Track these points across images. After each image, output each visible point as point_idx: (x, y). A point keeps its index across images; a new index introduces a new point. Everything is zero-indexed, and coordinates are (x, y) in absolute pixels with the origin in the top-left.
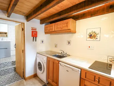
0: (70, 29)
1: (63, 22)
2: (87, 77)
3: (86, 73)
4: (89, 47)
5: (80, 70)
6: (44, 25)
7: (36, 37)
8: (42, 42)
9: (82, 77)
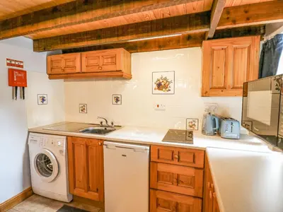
0: (121, 71)
1: (103, 54)
2: (161, 157)
3: (158, 150)
4: (158, 106)
5: (148, 148)
6: (45, 53)
7: (23, 88)
8: (43, 100)
9: (152, 159)
